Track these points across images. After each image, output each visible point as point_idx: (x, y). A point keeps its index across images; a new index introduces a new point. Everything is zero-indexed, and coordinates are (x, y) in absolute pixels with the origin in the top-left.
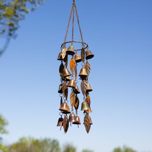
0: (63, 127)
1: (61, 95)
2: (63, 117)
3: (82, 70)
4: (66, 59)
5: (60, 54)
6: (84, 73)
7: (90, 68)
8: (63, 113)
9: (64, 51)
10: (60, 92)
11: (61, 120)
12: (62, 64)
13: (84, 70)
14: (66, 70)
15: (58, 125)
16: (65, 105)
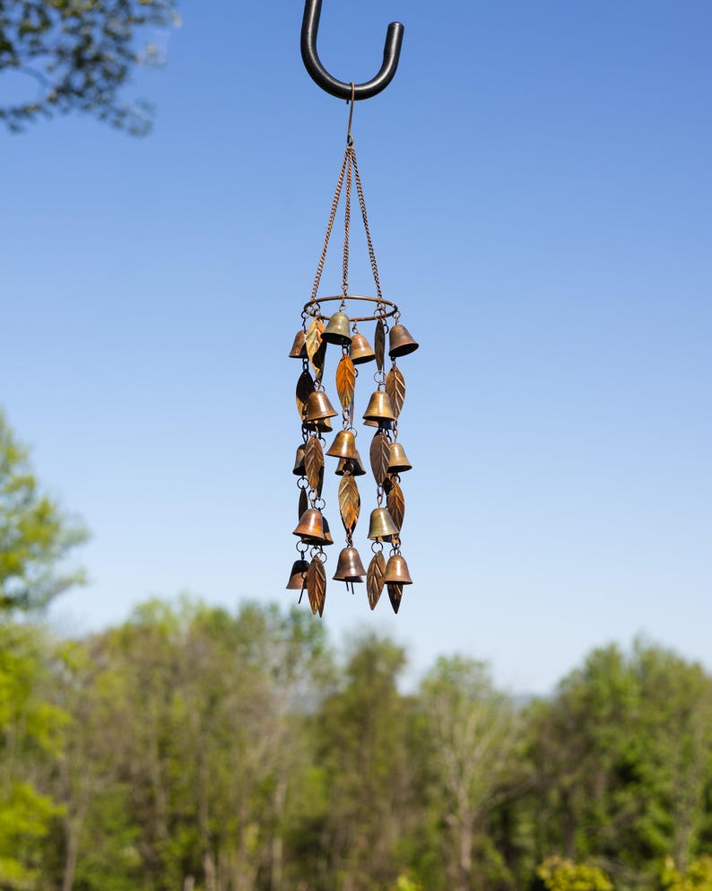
0: (306, 591)
1: (304, 483)
2: (308, 559)
3: (373, 399)
4: (319, 359)
5: (298, 337)
6: (382, 410)
7: (403, 391)
8: (308, 543)
9: (315, 329)
10: (299, 471)
11: (299, 567)
12: (306, 371)
13: (381, 399)
14: (320, 398)
15: (291, 585)
16: (313, 517)
